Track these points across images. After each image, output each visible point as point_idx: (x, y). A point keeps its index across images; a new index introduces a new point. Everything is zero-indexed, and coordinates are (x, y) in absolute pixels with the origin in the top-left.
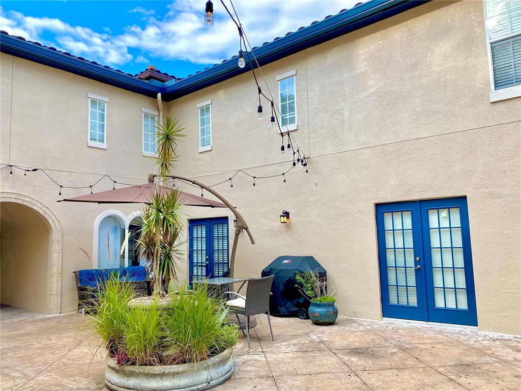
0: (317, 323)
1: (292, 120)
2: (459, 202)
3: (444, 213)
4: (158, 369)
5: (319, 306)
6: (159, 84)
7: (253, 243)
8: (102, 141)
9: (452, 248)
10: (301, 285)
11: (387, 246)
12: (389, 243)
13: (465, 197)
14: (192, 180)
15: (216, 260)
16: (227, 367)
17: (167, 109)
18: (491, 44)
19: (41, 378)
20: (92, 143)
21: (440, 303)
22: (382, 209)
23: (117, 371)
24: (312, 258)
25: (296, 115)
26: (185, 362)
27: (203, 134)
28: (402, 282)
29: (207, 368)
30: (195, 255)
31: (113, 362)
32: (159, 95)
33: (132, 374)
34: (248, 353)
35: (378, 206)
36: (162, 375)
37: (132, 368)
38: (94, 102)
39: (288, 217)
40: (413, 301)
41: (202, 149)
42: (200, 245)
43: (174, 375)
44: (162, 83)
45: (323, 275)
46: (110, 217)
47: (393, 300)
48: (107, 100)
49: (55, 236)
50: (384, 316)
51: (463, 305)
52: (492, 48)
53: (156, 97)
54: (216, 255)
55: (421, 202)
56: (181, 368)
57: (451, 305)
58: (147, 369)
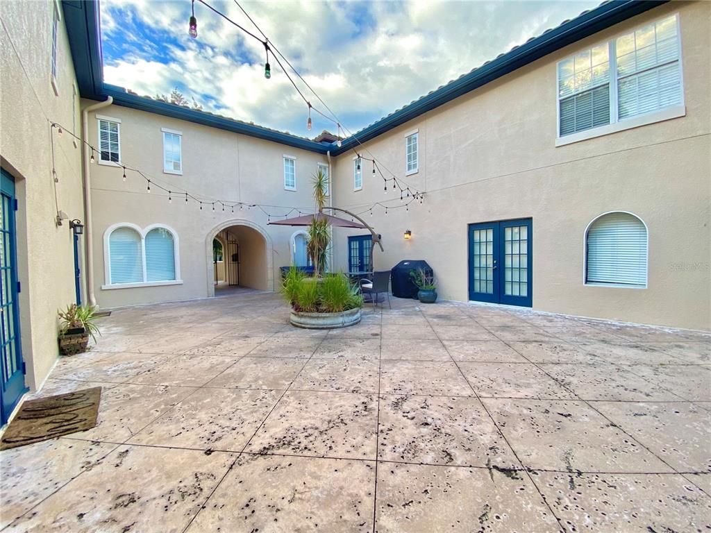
0: (423, 302)
1: (415, 166)
2: (527, 222)
3: (516, 230)
4: (315, 314)
5: (424, 291)
6: (327, 144)
7: (383, 250)
8: (293, 186)
9: (520, 254)
10: (413, 277)
11: (475, 254)
12: (477, 252)
13: (531, 218)
14: (345, 209)
15: (365, 263)
16: (355, 317)
17: (334, 164)
18: (560, 101)
19: (259, 318)
20: (287, 188)
21: (508, 292)
22: (473, 228)
23: (295, 315)
24: (424, 261)
25: (417, 162)
26: (329, 312)
27: (357, 179)
28: (483, 277)
29: (342, 316)
30: (352, 260)
31: (293, 311)
32: (328, 152)
33: (302, 316)
34: (373, 314)
35: (470, 225)
36: (318, 317)
37: (302, 313)
38: (287, 160)
39: (410, 235)
40: (490, 291)
41: (356, 189)
42: (355, 253)
43: (324, 318)
44: (329, 144)
45: (430, 272)
46: (300, 235)
47: (477, 289)
48: (295, 158)
49: (269, 246)
50: (470, 299)
51: (524, 294)
52: (561, 104)
53: (326, 154)
54: (365, 260)
55: (500, 222)
56: (328, 315)
57: (516, 293)
58: (310, 314)
